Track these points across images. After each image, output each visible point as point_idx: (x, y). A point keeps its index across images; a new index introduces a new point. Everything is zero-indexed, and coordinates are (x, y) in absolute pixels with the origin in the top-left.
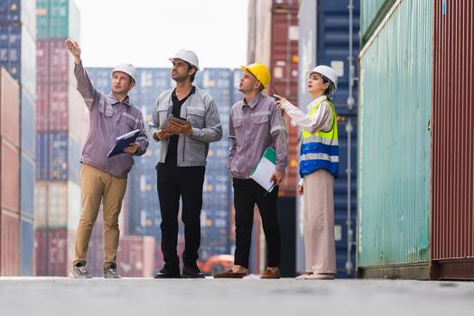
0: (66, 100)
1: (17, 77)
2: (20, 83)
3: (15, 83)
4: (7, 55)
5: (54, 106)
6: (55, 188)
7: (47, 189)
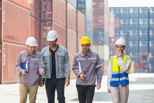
0: (103, 19)
1: (84, 13)
2: (85, 15)
3: (83, 15)
4: (81, 6)
5: (100, 21)
6: (100, 47)
7: (97, 47)
